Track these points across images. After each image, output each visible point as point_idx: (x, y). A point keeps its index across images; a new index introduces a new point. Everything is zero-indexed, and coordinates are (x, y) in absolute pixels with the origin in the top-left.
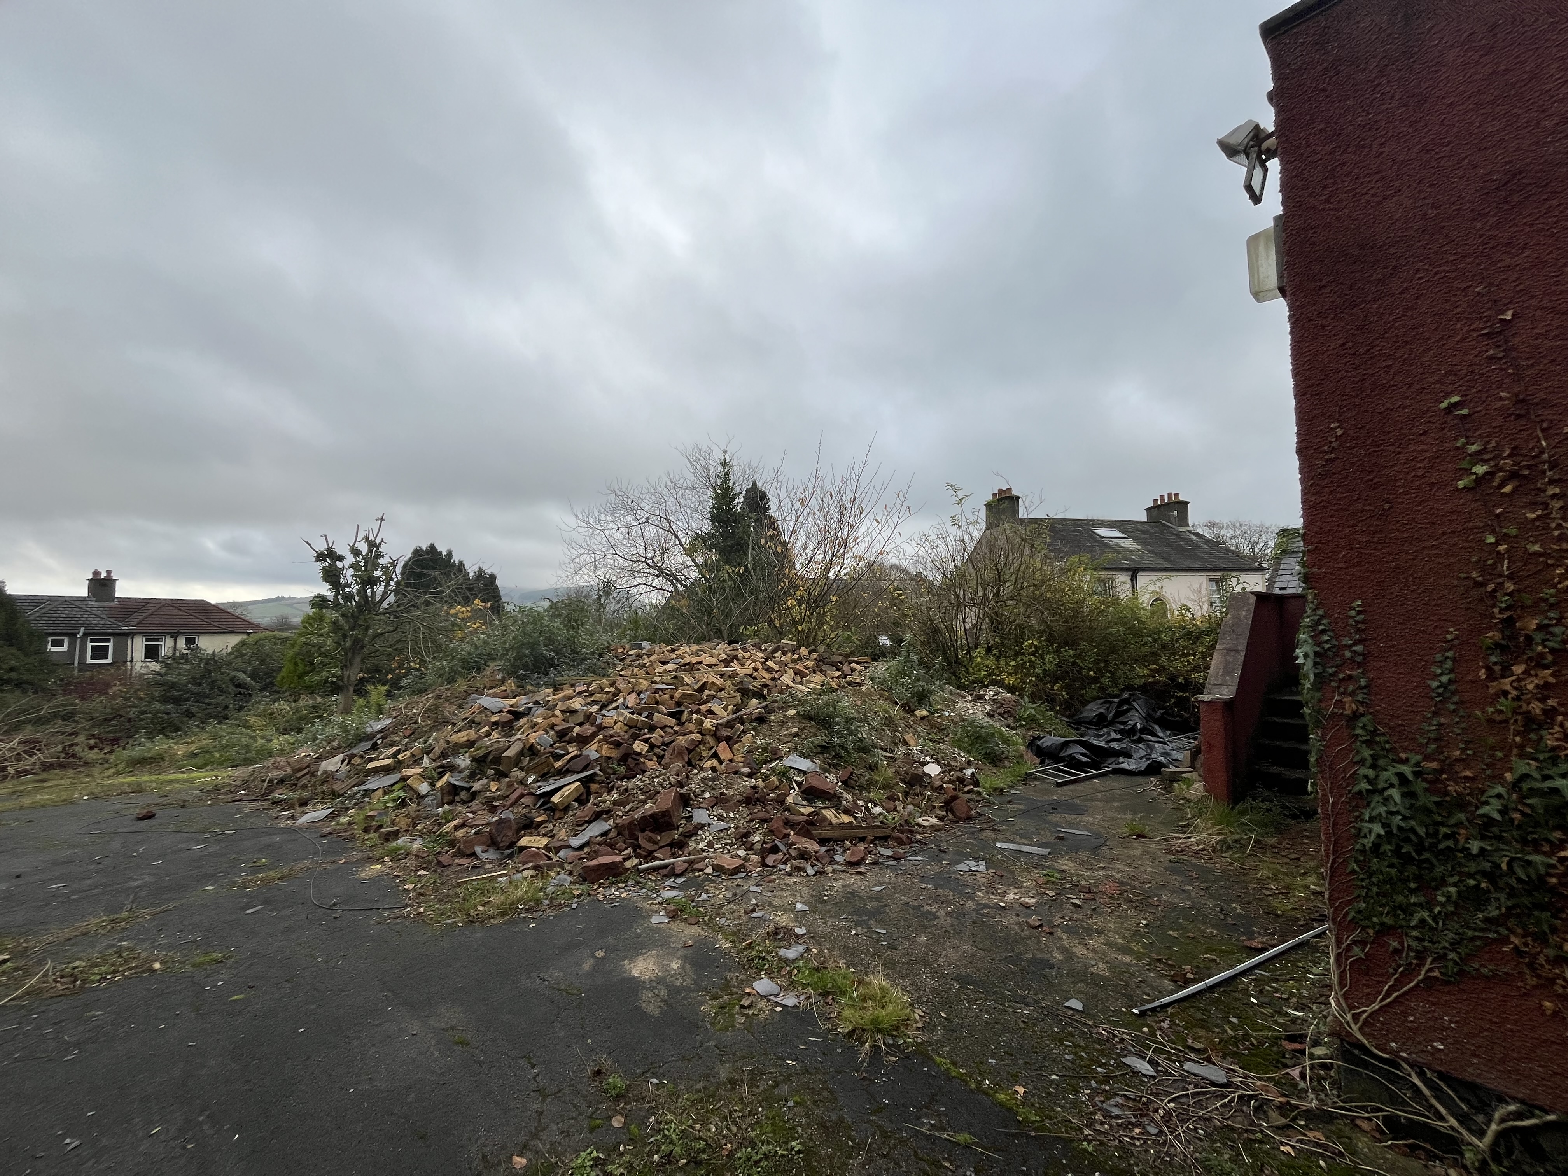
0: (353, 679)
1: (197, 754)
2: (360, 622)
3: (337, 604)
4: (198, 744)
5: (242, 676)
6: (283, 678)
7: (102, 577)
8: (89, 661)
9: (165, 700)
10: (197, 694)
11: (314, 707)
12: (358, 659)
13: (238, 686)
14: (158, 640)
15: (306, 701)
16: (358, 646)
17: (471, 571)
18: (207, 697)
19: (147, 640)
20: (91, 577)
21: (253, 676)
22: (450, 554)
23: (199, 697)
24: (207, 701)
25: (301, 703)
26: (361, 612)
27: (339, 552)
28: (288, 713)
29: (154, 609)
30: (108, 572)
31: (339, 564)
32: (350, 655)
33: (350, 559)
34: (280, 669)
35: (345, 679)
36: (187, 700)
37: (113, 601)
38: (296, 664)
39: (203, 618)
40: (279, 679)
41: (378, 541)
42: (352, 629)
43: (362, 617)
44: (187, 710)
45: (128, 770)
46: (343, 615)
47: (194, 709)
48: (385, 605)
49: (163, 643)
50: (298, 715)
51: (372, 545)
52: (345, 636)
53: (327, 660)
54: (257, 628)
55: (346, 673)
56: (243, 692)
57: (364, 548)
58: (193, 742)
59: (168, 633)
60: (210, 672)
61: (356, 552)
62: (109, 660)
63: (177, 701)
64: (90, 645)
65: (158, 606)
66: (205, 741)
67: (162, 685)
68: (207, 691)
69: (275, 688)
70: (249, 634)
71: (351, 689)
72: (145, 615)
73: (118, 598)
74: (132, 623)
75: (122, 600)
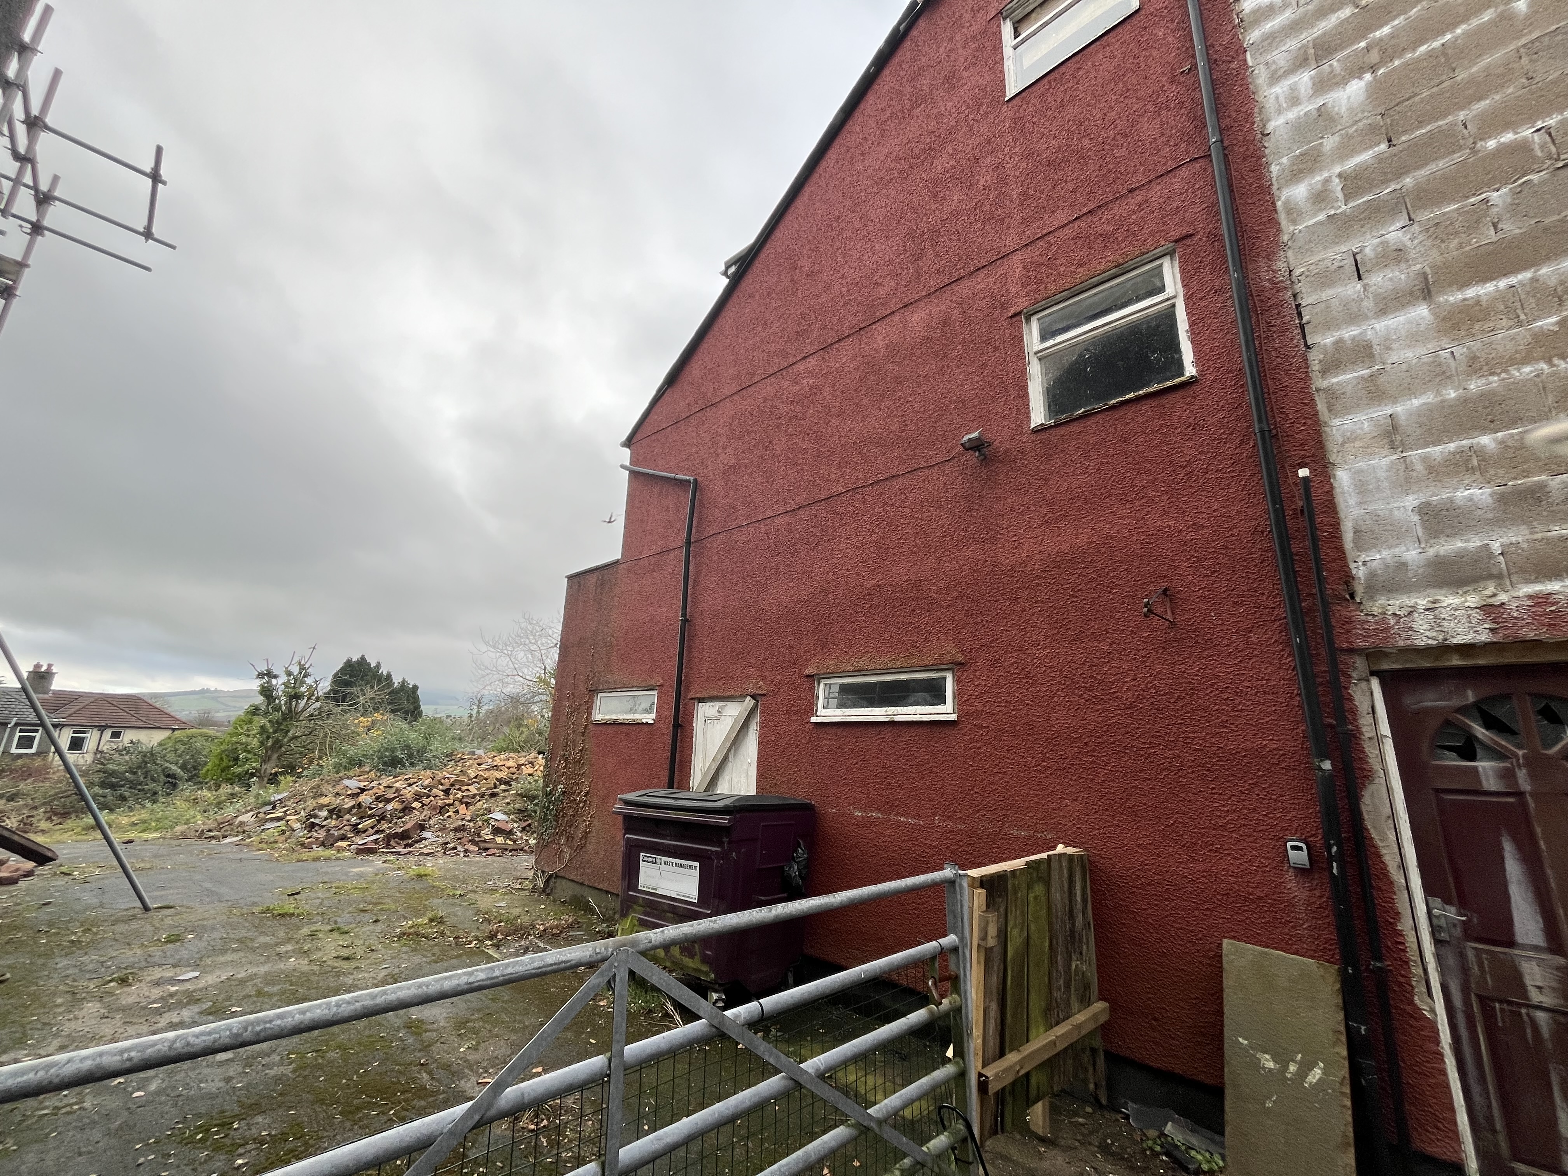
0: (268, 771)
1: (136, 824)
2: (282, 727)
3: (267, 713)
4: (138, 817)
5: (174, 768)
6: (208, 770)
7: (43, 670)
8: (14, 750)
9: (103, 785)
10: (131, 782)
11: (232, 794)
12: (275, 756)
13: (168, 776)
14: (84, 732)
15: (226, 789)
16: (278, 745)
17: (397, 681)
18: (140, 784)
19: (74, 732)
20: (31, 669)
21: (183, 767)
22: (378, 666)
23: (133, 785)
24: (140, 787)
25: (221, 791)
26: (284, 719)
27: (275, 672)
28: (209, 798)
29: (87, 702)
30: (50, 666)
31: (274, 681)
32: (269, 752)
33: (283, 679)
34: (206, 763)
35: (262, 772)
36: (123, 786)
37: (47, 693)
38: (222, 759)
39: (132, 713)
40: (204, 771)
41: (307, 666)
42: (275, 732)
43: (285, 723)
44: (121, 795)
45: (84, 832)
46: (270, 721)
47: (127, 794)
48: (306, 713)
49: (89, 736)
50: (217, 800)
51: (302, 668)
52: (268, 738)
53: (250, 756)
54: (184, 725)
55: (264, 767)
56: (172, 782)
57: (295, 670)
58: (134, 815)
59: (95, 726)
60: (146, 763)
61: (289, 674)
62: (33, 751)
63: (113, 787)
64: (18, 734)
65: (92, 700)
66: (144, 815)
67: (104, 773)
68: (142, 779)
69: (200, 779)
70: (174, 730)
71: (266, 780)
72: (78, 707)
73: (54, 691)
74: (63, 716)
75: (55, 692)
